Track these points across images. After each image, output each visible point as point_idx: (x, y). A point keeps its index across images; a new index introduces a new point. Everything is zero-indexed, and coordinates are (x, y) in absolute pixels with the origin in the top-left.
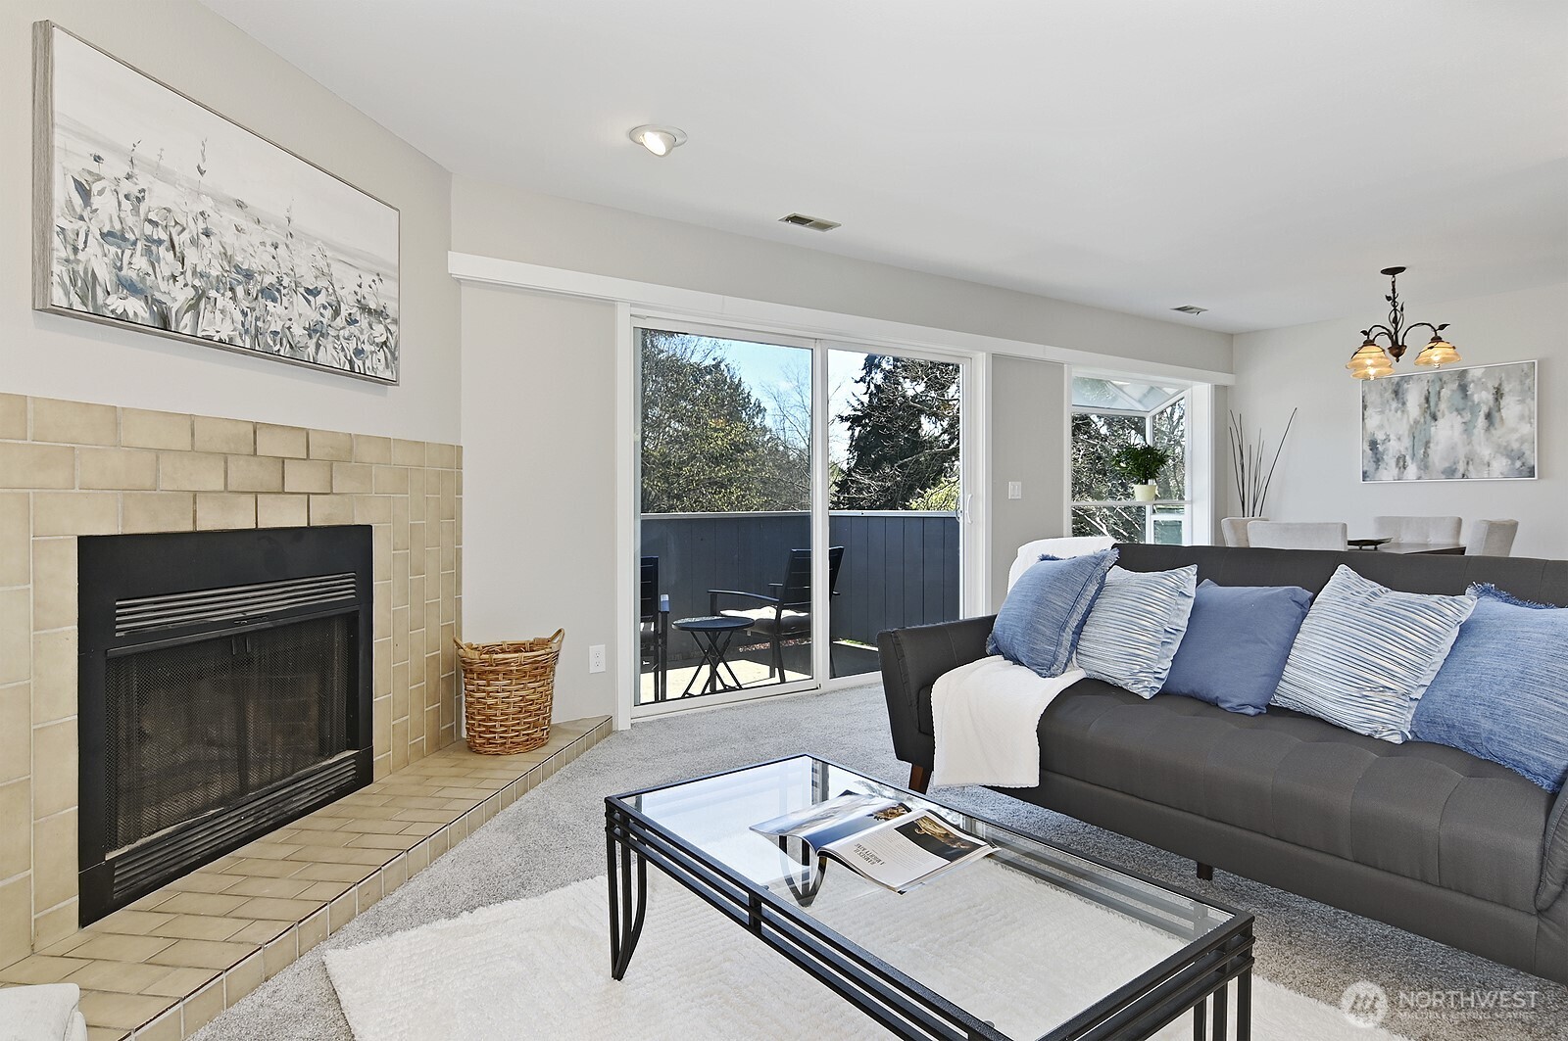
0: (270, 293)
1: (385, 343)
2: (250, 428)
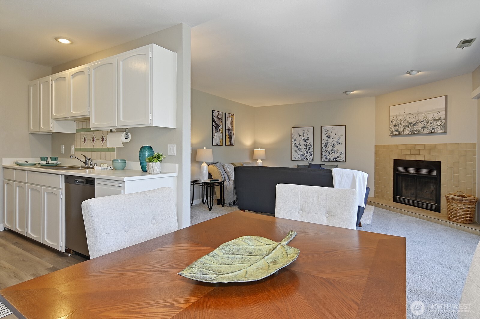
0: (414, 125)
1: (440, 125)
2: (414, 145)
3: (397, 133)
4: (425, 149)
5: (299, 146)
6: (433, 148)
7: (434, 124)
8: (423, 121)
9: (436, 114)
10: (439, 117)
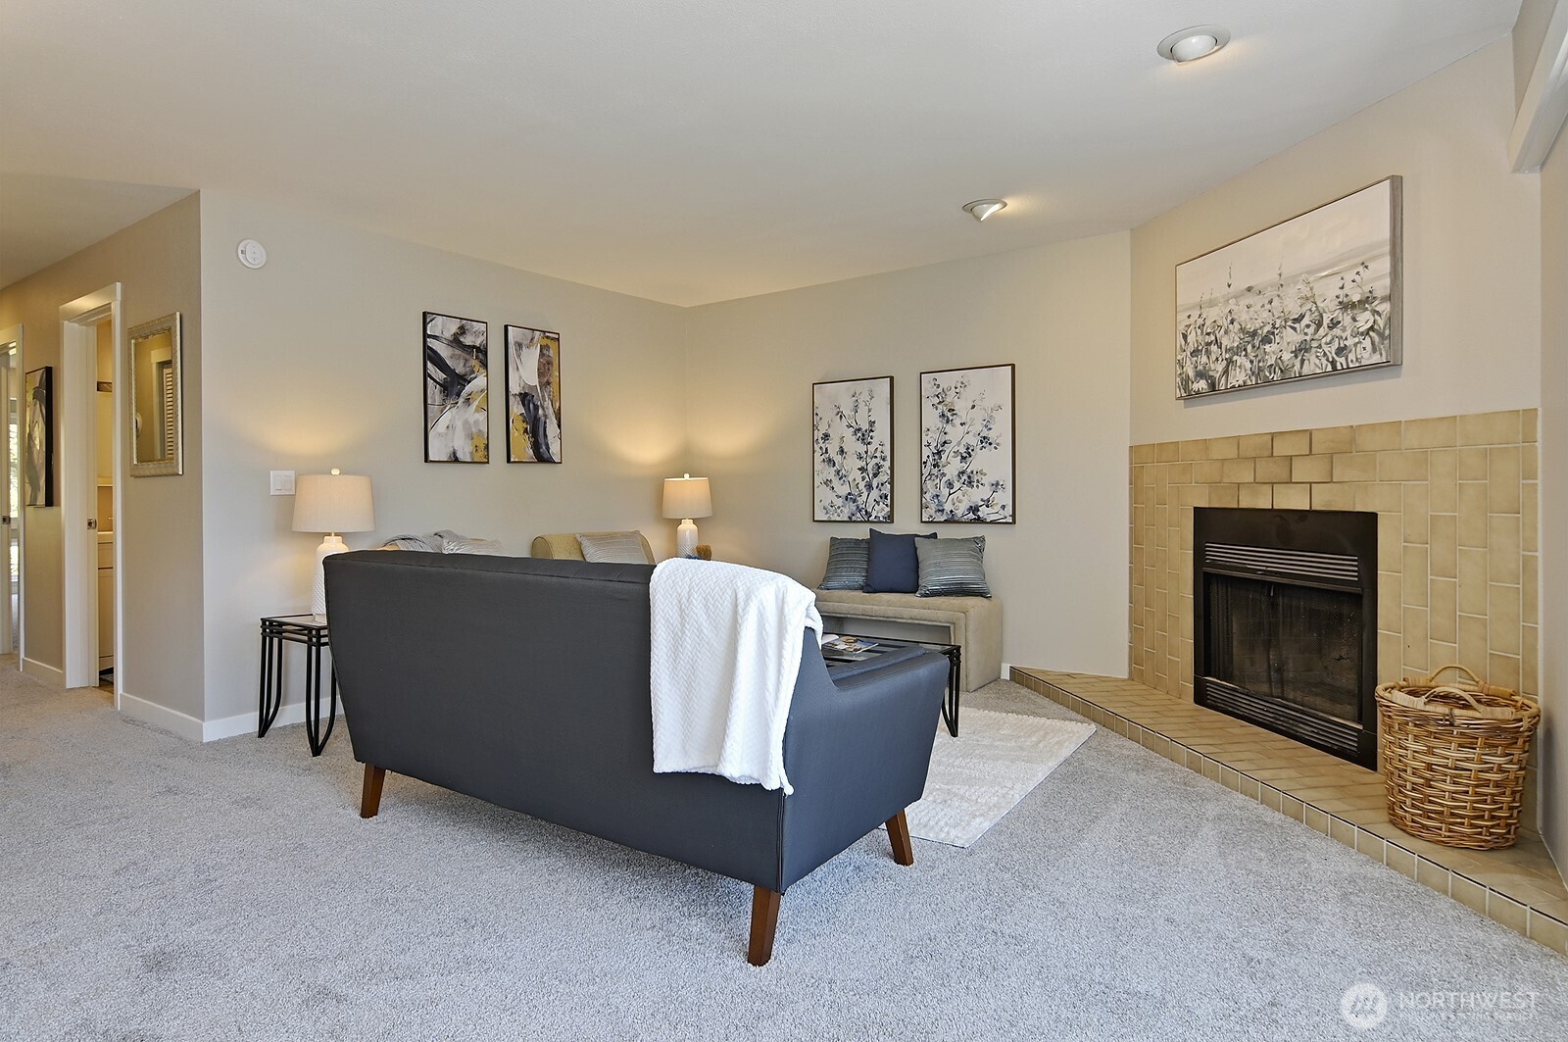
0: (1266, 340)
1: (1372, 328)
2: (1269, 437)
3: (1202, 385)
4: (1311, 453)
5: (838, 459)
6: (1344, 446)
7: (1344, 330)
8: (1302, 317)
9: (1350, 276)
10: (1367, 289)
